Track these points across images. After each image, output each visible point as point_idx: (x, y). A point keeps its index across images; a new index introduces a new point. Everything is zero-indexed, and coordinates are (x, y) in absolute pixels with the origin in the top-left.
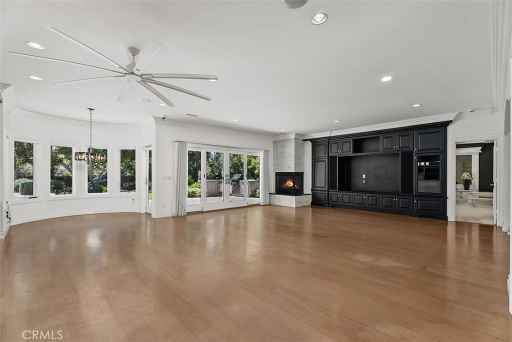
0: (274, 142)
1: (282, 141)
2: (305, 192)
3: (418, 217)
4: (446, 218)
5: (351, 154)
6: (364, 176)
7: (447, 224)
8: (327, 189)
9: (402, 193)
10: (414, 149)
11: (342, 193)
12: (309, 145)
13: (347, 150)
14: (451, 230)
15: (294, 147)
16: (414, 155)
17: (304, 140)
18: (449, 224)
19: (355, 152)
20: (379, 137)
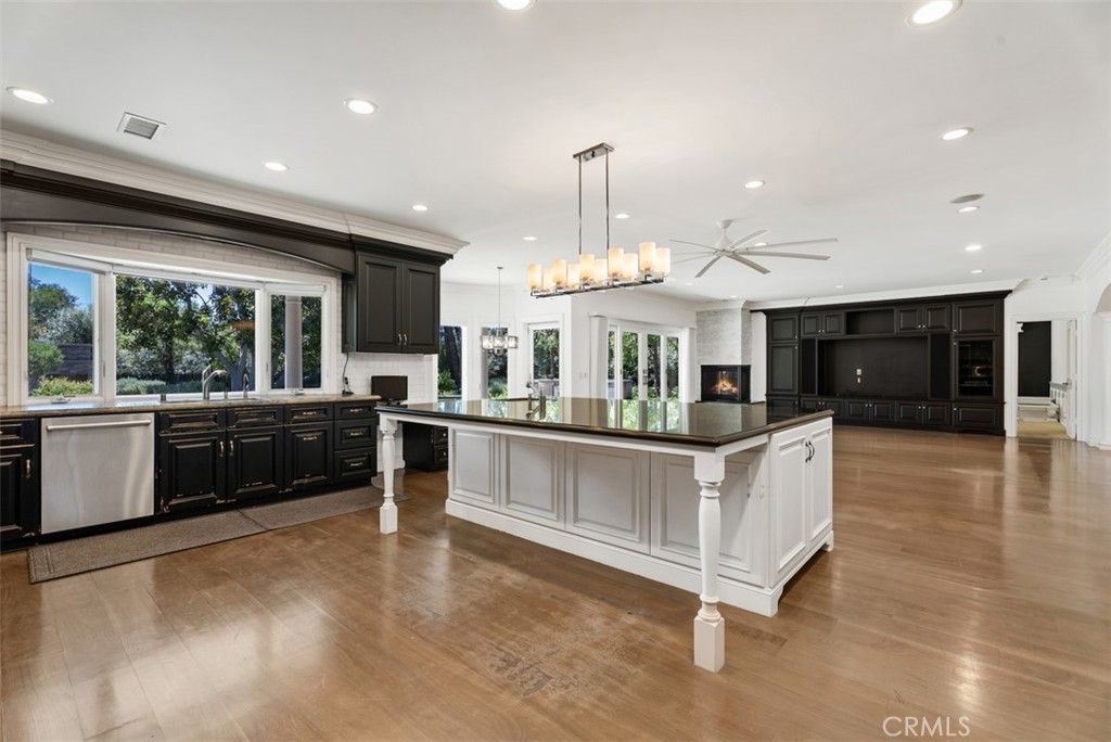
0: (698, 314)
1: (716, 312)
2: (753, 400)
3: (959, 432)
4: (1003, 433)
5: (842, 335)
6: (859, 372)
7: (1004, 441)
8: (796, 393)
9: (932, 396)
10: (951, 330)
11: (824, 399)
12: (762, 319)
13: (834, 328)
14: (1011, 448)
15: (740, 322)
16: (953, 339)
17: (752, 311)
18: (1008, 441)
19: (848, 332)
20: (892, 310)
